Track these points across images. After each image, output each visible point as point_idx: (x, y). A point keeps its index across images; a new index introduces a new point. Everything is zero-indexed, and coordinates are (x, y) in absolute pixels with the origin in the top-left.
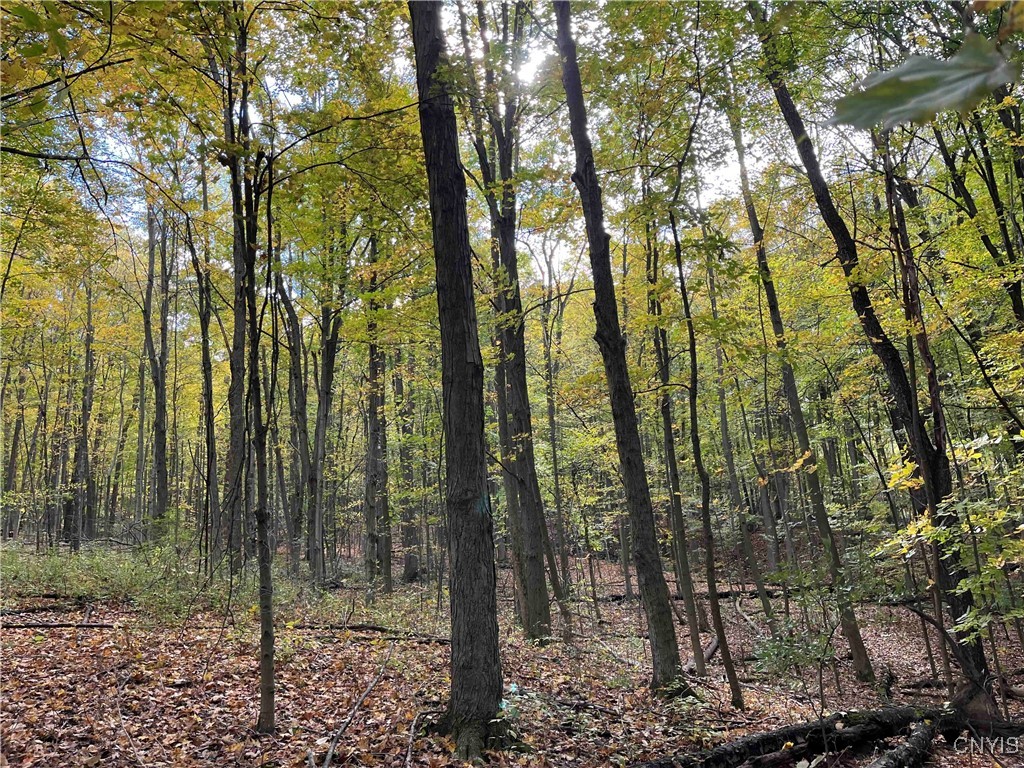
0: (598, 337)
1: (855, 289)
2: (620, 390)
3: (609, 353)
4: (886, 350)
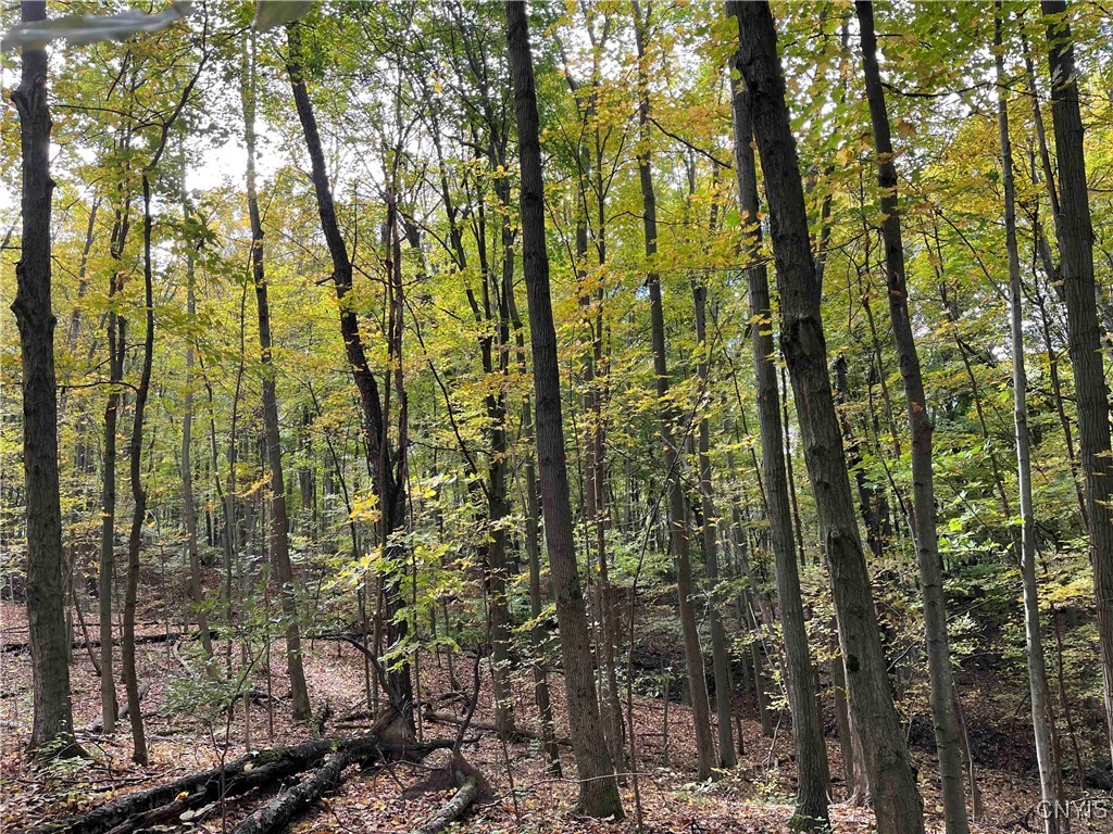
0: (18, 307)
1: (346, 315)
2: (38, 380)
3: (30, 331)
4: (365, 380)
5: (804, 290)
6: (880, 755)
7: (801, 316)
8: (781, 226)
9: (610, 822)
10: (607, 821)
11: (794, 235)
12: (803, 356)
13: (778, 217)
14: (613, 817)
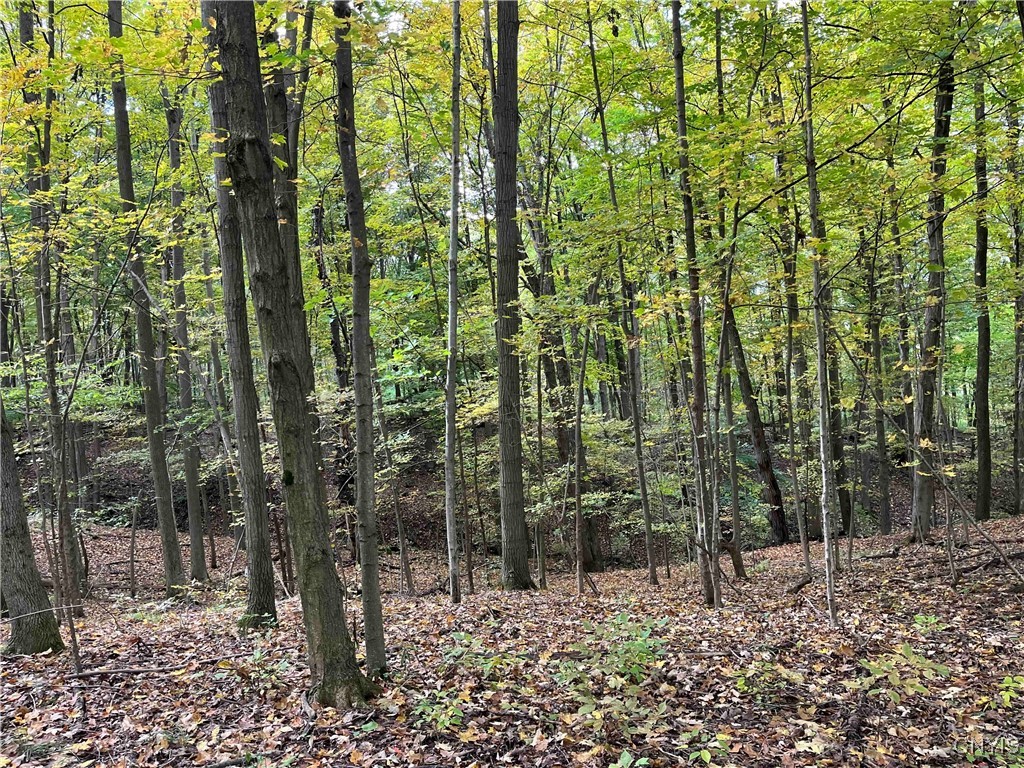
5: (252, 108)
6: (308, 555)
7: (247, 136)
8: (228, 33)
9: (46, 656)
10: (44, 656)
11: (242, 46)
12: (248, 179)
13: (225, 22)
14: (50, 650)
